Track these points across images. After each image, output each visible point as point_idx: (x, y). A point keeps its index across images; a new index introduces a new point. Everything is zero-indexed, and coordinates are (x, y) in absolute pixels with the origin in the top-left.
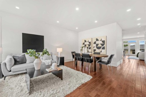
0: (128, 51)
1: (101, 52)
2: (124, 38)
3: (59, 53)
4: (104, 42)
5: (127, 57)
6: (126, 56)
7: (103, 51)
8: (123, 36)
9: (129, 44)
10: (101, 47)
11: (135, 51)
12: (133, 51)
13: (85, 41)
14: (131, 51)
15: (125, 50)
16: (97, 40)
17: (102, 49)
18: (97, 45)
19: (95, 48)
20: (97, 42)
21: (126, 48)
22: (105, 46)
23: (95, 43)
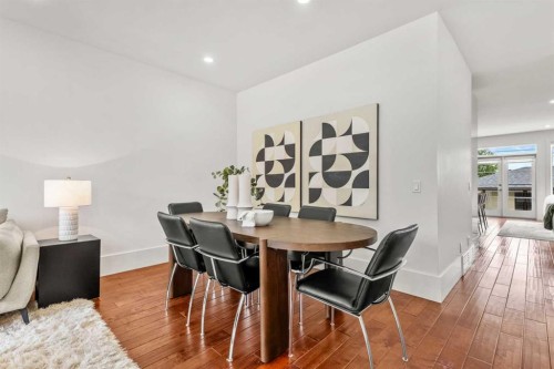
0: (496, 194)
1: (349, 203)
2: (482, 131)
3: (61, 212)
4: (362, 140)
5: (493, 226)
6: (489, 221)
7: (361, 196)
8: (474, 122)
9: (505, 161)
10: (348, 174)
11: (530, 195)
12: (517, 195)
13: (269, 142)
14: (510, 194)
15: (484, 190)
16: (328, 131)
17: (354, 186)
18: (329, 161)
19: (318, 182)
20: (328, 147)
21: (487, 182)
22: (368, 165)
23: (316, 150)
